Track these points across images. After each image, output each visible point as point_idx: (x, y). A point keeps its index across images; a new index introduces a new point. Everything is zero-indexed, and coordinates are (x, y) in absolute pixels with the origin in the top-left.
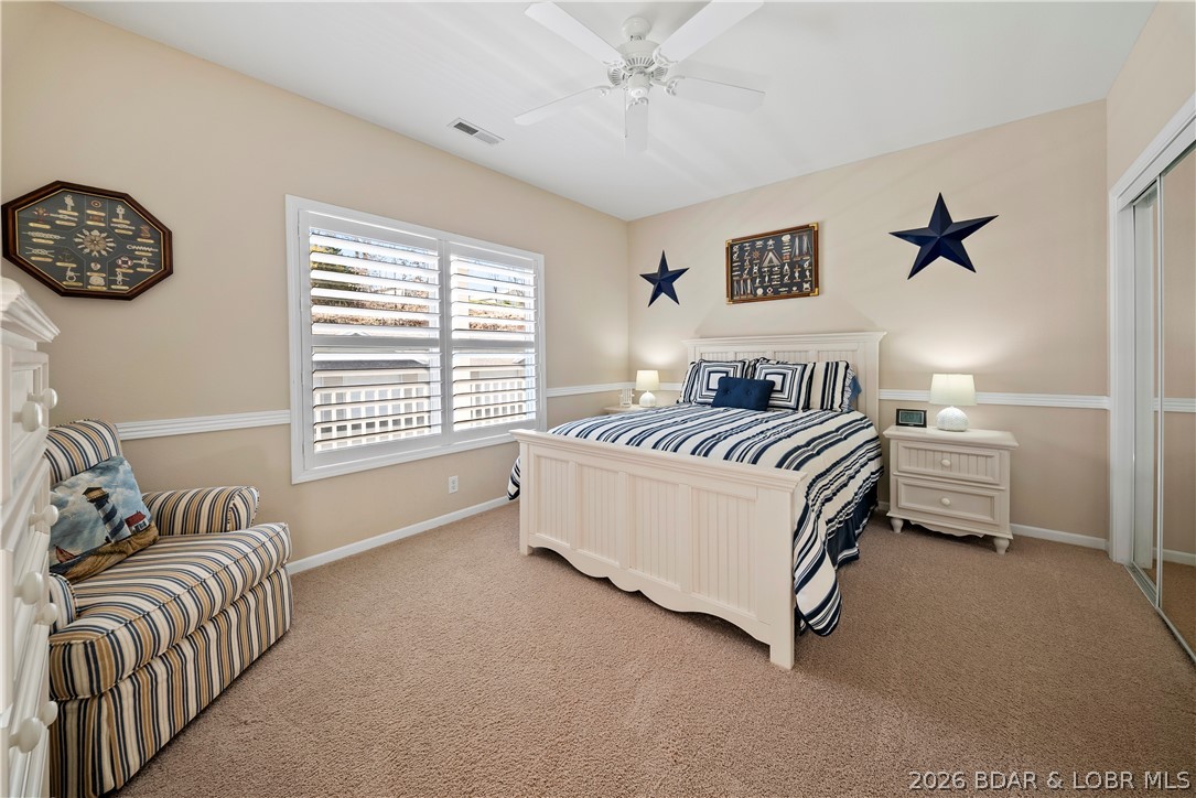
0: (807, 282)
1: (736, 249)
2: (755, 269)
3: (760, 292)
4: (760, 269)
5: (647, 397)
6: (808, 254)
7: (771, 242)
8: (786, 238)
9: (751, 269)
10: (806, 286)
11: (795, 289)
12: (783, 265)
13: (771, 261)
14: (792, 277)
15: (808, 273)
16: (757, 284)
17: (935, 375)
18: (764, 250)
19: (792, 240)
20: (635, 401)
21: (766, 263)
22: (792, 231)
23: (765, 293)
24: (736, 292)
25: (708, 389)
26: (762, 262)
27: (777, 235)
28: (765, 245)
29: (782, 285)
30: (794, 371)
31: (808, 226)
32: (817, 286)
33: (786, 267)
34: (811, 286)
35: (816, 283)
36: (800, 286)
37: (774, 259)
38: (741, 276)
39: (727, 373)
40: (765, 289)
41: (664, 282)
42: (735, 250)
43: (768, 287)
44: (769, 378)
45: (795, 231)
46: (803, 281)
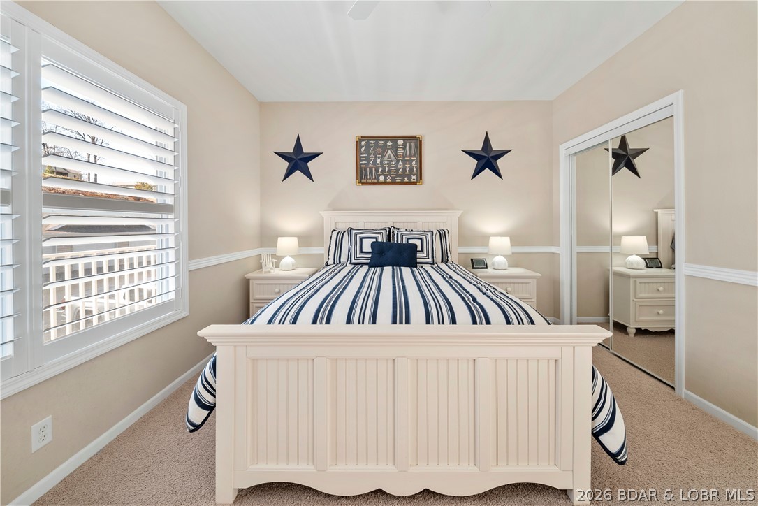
0: (414, 175)
1: (363, 143)
2: (379, 161)
3: (382, 178)
4: (382, 162)
5: (288, 261)
6: (414, 156)
7: (390, 143)
8: (400, 142)
9: (375, 162)
10: (414, 177)
11: (406, 178)
12: (398, 161)
13: (389, 157)
14: (404, 170)
15: (415, 169)
16: (380, 173)
17: (491, 238)
18: (384, 148)
19: (404, 145)
20: (277, 266)
21: (386, 158)
22: (405, 138)
23: (385, 179)
24: (364, 177)
25: (362, 252)
26: (383, 157)
27: (394, 139)
28: (385, 145)
29: (398, 175)
30: (427, 236)
31: (415, 137)
32: (421, 178)
33: (400, 163)
34: (417, 178)
35: (420, 176)
36: (410, 178)
37: (392, 156)
38: (367, 164)
39: (376, 238)
40: (385, 176)
41: (298, 161)
42: (362, 145)
43: (387, 175)
44: (410, 241)
45: (406, 138)
46: (411, 174)
